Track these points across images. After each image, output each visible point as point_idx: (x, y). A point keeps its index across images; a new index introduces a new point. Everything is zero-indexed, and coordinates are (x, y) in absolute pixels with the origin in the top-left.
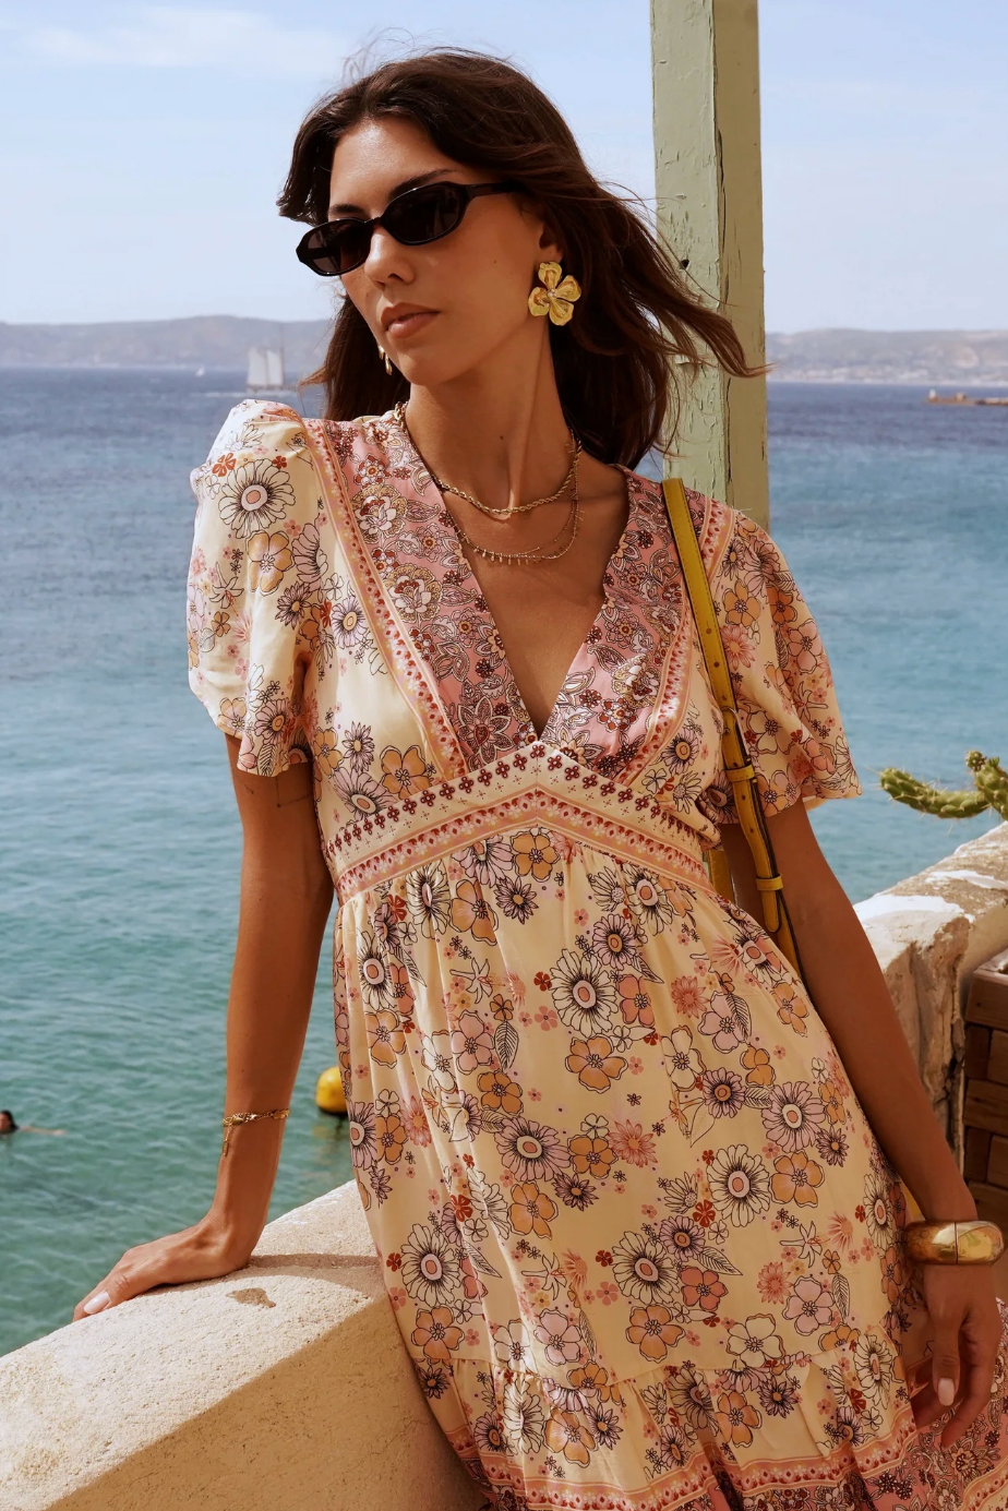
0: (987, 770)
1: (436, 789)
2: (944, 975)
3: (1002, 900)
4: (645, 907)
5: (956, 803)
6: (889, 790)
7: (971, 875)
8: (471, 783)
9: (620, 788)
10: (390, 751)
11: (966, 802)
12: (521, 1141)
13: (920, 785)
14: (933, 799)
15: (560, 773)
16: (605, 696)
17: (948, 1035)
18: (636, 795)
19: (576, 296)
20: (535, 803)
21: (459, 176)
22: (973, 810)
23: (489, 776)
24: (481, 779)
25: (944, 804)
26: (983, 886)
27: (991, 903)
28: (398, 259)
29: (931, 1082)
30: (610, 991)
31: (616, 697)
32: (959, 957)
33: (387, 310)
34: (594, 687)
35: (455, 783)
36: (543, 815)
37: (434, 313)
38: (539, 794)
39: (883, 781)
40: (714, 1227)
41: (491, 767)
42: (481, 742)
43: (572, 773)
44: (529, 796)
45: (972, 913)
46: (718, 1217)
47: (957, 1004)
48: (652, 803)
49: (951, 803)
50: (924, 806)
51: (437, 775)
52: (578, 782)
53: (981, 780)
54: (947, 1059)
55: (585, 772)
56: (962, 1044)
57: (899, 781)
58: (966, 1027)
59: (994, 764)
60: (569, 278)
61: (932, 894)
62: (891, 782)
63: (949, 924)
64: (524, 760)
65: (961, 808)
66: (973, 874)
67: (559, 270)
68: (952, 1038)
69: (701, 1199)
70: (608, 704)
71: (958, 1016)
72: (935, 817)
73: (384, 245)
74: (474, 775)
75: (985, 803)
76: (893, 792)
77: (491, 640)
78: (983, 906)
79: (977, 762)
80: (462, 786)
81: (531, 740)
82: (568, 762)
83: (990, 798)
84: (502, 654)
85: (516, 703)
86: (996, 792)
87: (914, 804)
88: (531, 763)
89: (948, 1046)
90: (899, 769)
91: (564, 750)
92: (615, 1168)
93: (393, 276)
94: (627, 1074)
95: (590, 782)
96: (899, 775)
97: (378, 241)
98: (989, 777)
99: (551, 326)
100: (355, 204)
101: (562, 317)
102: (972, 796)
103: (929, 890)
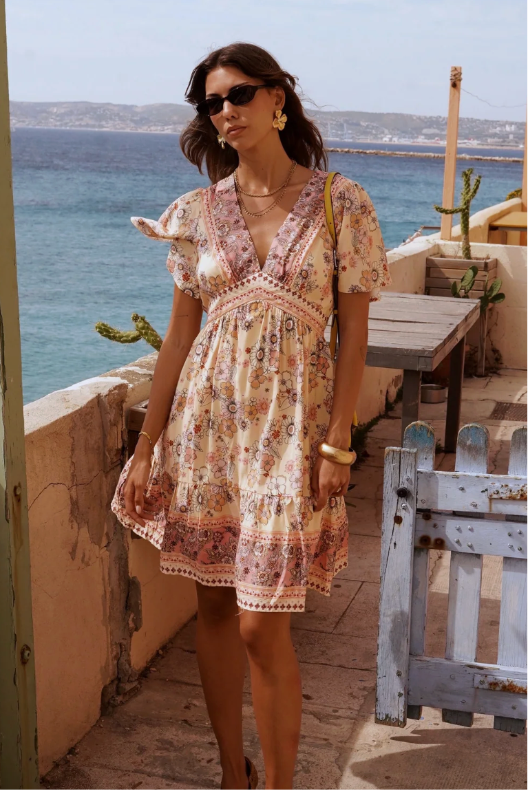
0: (140, 321)
1: (227, 289)
2: (114, 408)
3: (148, 379)
4: (286, 329)
5: (127, 336)
6: (99, 332)
7: (137, 369)
8: (238, 285)
9: (286, 287)
10: (212, 278)
11: (132, 336)
12: (230, 406)
13: (112, 329)
14: (118, 335)
15: (267, 282)
16: (280, 256)
17: (120, 436)
18: (292, 290)
19: (286, 121)
20: (259, 291)
21: (252, 83)
22: (135, 339)
23: (244, 283)
24: (241, 284)
25: (123, 337)
26: (140, 373)
27: (142, 380)
28: (234, 111)
29: (109, 454)
30: (267, 354)
31: (283, 255)
32: (123, 401)
33: (230, 128)
34: (276, 253)
35: (233, 286)
36: (261, 295)
37: (245, 127)
38: (260, 289)
39: (96, 328)
40: (277, 440)
41: (245, 280)
42: (241, 272)
43: (271, 282)
44: (257, 289)
45: (133, 383)
46: (280, 437)
47: (124, 422)
48: (298, 294)
49: (125, 336)
50: (114, 338)
51: (227, 284)
52: (273, 285)
53: (137, 326)
54: (120, 446)
55: (275, 282)
56: (126, 439)
57: (103, 327)
58: (128, 433)
59: (143, 319)
60: (284, 115)
61: (116, 376)
62: (100, 328)
63: (116, 386)
64: (256, 278)
65: (130, 339)
66: (138, 368)
67: (281, 112)
68: (122, 437)
69: (276, 429)
70: (281, 258)
71: (124, 427)
72: (119, 343)
73: (228, 106)
74: (239, 283)
75: (139, 336)
76: (101, 332)
77: (248, 239)
78: (138, 380)
79: (136, 318)
80: (235, 287)
81: (259, 271)
82: (270, 278)
83: (141, 333)
84: (251, 243)
85: (255, 260)
86: (143, 331)
87: (110, 338)
88: (258, 279)
89: (120, 440)
90: (103, 322)
91: (269, 275)
92: (256, 416)
93: (233, 117)
94: (266, 382)
95: (276, 285)
96: (103, 325)
97: (226, 104)
98: (141, 325)
99: (279, 130)
100: (217, 93)
101: (282, 127)
102: (134, 333)
103: (116, 375)
